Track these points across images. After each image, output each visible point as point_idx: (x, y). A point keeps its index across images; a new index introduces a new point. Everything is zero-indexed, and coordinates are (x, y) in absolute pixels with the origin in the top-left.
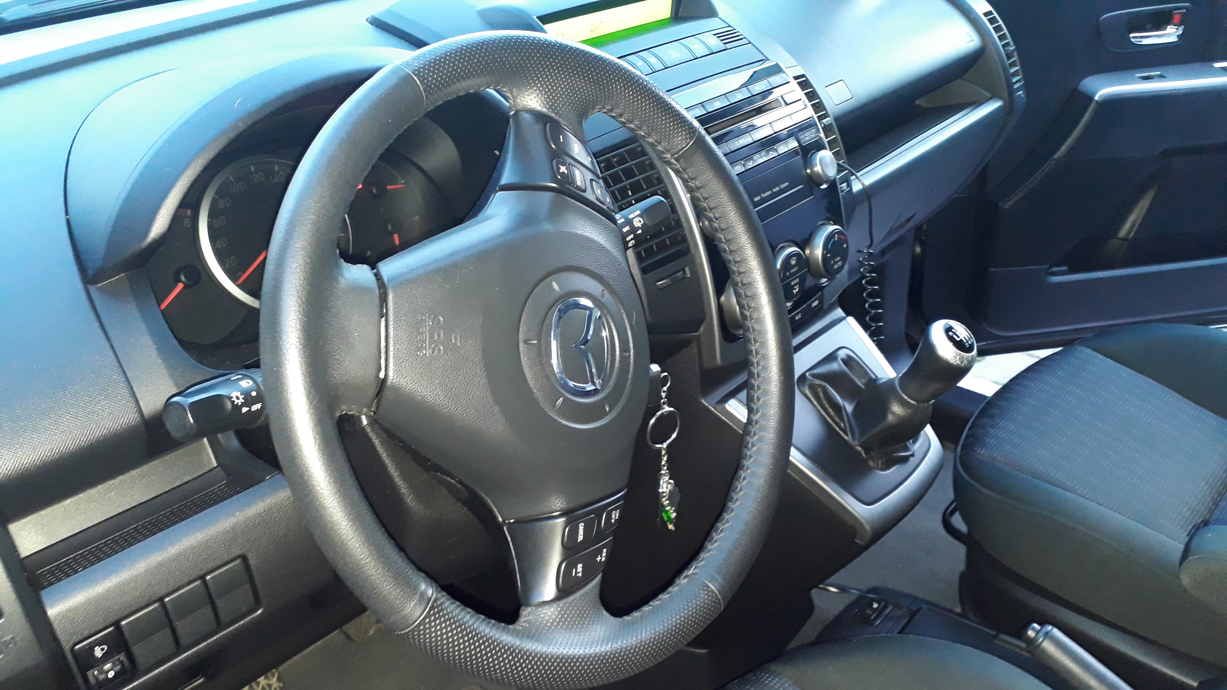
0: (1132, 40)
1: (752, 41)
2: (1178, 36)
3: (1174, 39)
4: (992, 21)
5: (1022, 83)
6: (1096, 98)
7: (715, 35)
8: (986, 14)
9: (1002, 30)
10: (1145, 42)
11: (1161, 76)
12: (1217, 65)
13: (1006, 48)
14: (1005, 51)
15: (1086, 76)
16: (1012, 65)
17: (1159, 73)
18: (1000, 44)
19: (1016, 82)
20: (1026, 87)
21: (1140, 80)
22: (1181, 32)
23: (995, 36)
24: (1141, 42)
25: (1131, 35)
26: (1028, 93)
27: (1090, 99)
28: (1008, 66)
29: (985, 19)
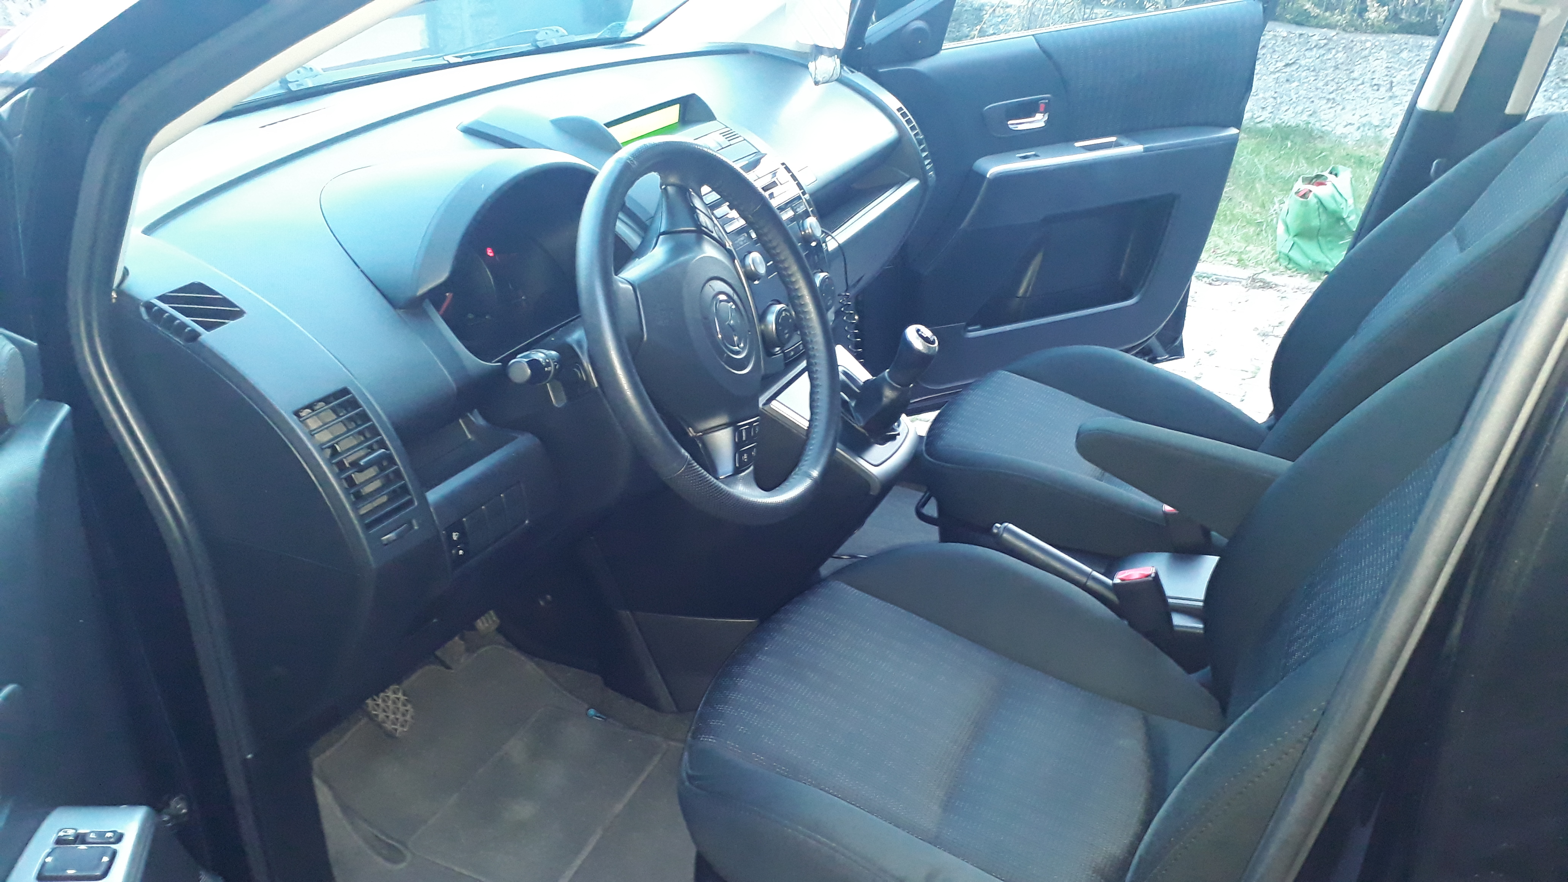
0: (1011, 126)
1: (745, 138)
2: (1045, 122)
3: (1042, 124)
4: (904, 115)
5: (932, 165)
6: (988, 176)
7: (721, 134)
8: (899, 109)
9: (912, 122)
10: (1020, 127)
11: (1036, 155)
12: (1077, 144)
13: (917, 137)
14: (917, 139)
15: (978, 159)
16: (923, 150)
17: (1033, 153)
18: (912, 134)
19: (927, 165)
20: (936, 169)
21: (1019, 159)
22: (1047, 119)
23: (908, 127)
24: (1017, 127)
25: (1010, 122)
26: (936, 174)
27: (983, 176)
28: (920, 151)
29: (898, 114)
